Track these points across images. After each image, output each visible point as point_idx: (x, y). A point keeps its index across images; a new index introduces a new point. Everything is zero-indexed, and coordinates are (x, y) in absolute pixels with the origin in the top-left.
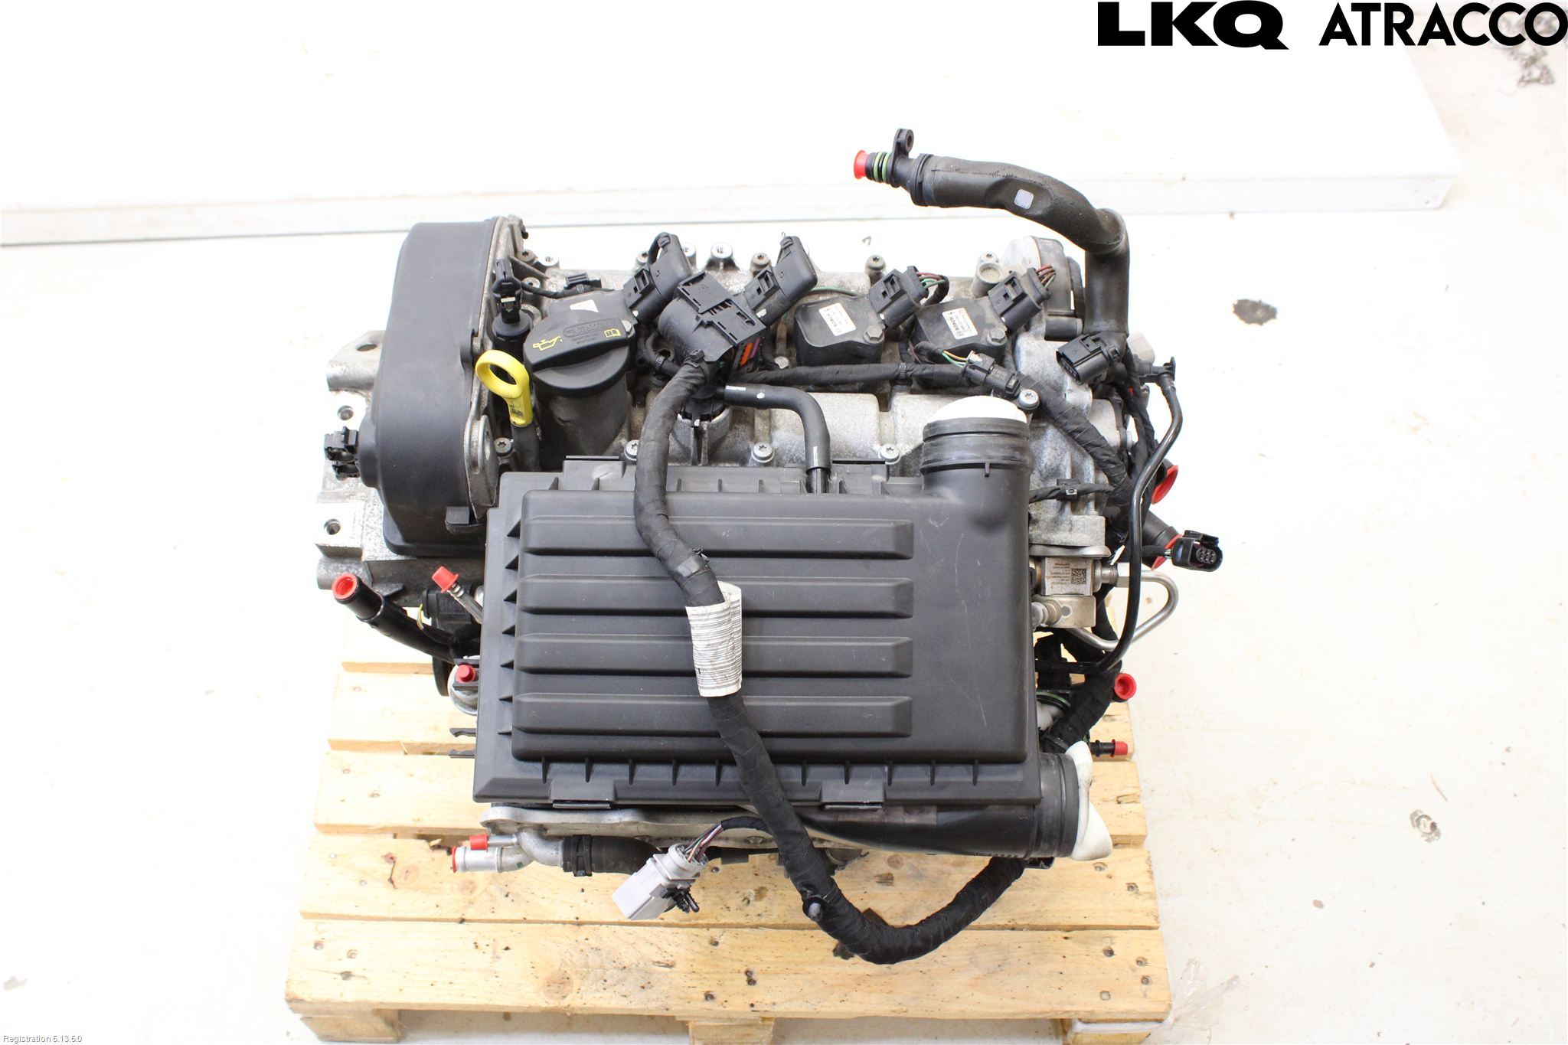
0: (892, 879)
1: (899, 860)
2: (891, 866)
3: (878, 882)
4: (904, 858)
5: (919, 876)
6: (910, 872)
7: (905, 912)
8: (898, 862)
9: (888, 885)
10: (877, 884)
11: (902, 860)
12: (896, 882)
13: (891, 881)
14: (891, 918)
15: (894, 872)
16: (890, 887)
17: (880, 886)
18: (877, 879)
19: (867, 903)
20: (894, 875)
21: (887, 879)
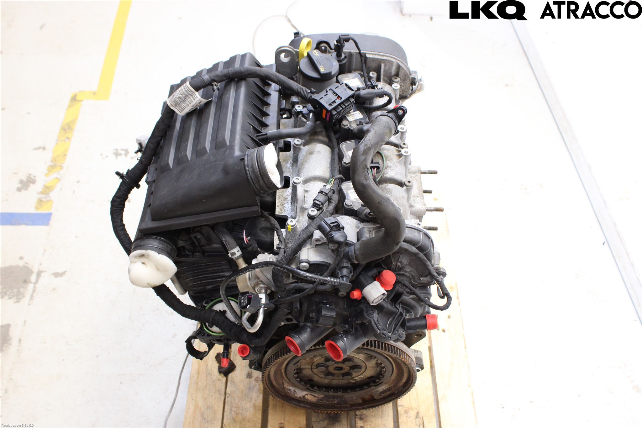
0: (250, 378)
1: (259, 381)
2: (256, 378)
3: (248, 372)
4: (259, 383)
5: (250, 389)
6: (252, 385)
7: (233, 382)
8: (257, 381)
9: (247, 376)
10: (247, 372)
11: (259, 382)
12: (248, 380)
13: (249, 377)
14: (231, 376)
15: (253, 379)
16: (246, 377)
17: (246, 373)
18: (250, 372)
19: (239, 367)
20: (251, 379)
21: (250, 376)
